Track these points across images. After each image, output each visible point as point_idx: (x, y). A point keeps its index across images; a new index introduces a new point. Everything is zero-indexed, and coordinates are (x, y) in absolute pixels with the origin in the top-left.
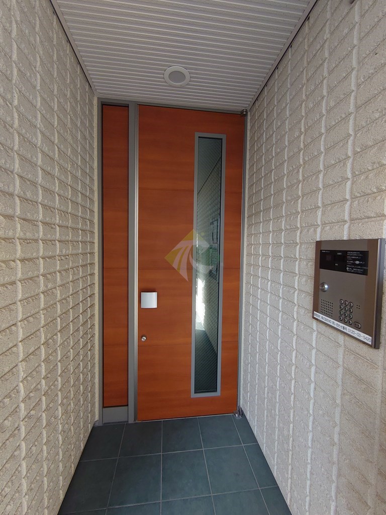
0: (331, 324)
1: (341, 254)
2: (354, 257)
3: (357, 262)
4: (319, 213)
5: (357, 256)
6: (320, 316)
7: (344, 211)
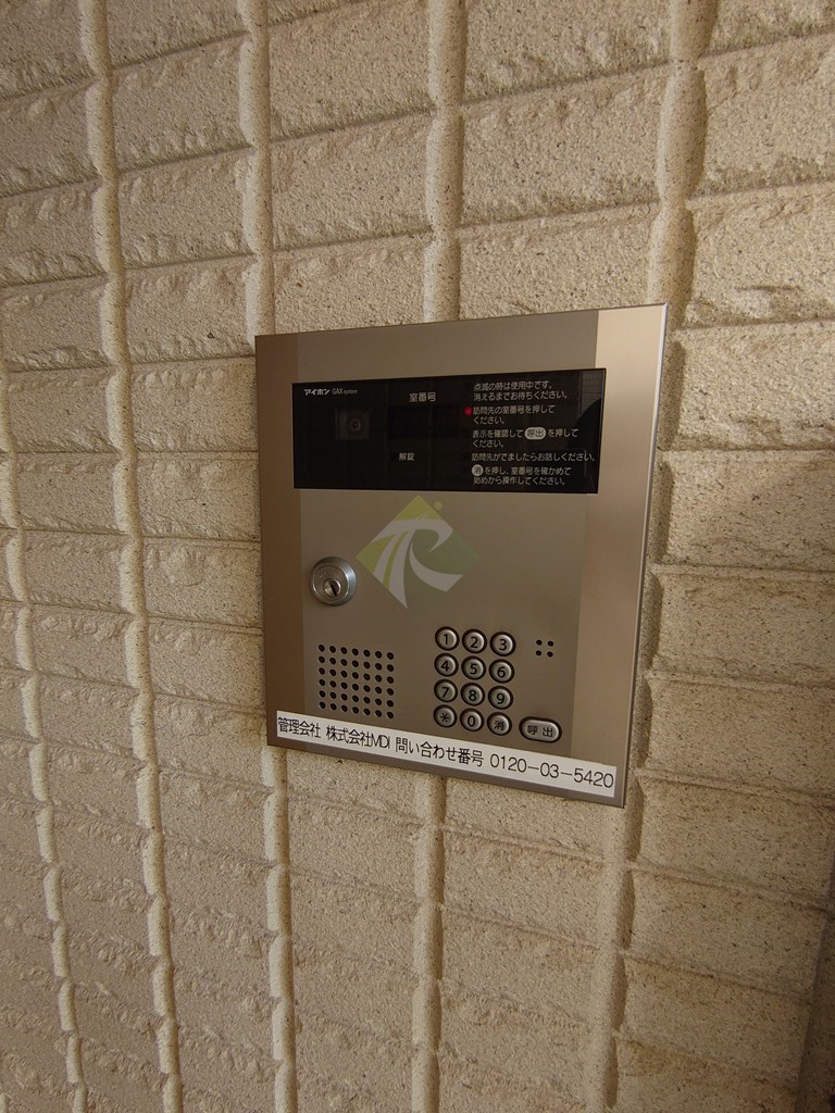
0: (392, 752)
1: (432, 396)
2: (513, 410)
3: (536, 433)
4: (248, 178)
5: (533, 403)
6: (320, 728)
7: (418, 165)
